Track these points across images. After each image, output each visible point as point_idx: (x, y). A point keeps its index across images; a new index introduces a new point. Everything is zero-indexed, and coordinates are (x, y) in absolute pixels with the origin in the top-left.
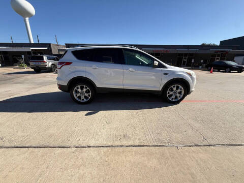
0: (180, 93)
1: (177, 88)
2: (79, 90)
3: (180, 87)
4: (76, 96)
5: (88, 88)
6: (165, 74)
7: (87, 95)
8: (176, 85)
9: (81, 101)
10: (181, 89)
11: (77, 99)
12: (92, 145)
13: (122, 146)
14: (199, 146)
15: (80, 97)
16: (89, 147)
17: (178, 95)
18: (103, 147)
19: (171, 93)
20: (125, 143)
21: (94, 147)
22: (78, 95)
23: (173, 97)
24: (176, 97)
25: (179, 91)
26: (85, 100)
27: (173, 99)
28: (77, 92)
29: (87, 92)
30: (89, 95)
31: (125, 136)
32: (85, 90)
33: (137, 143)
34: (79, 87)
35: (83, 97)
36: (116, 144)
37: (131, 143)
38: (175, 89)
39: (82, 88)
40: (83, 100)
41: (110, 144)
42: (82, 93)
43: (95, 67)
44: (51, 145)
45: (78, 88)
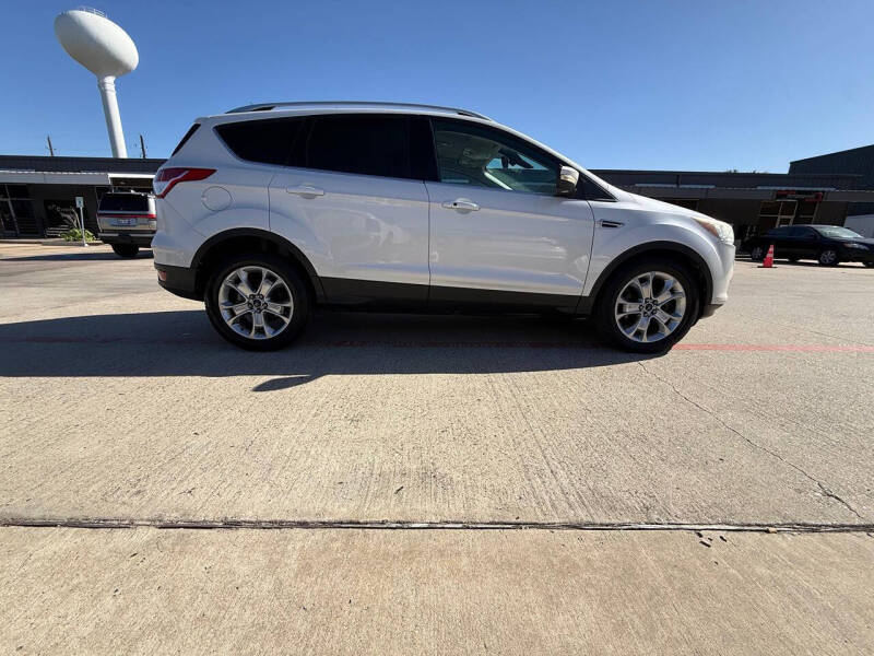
0: (670, 307)
1: (658, 286)
2: (245, 290)
3: (669, 279)
4: (232, 313)
5: (280, 281)
6: (607, 225)
7: (276, 309)
8: (650, 275)
9: (252, 335)
10: (673, 291)
11: (236, 329)
12: (249, 516)
13: (403, 525)
14: (815, 529)
15: (245, 322)
16: (231, 525)
17: (662, 317)
18: (303, 525)
19: (631, 308)
20: (425, 508)
21: (256, 525)
22: (240, 310)
23: (643, 325)
24: (654, 327)
25: (664, 298)
26: (269, 333)
27: (639, 334)
28: (234, 297)
29: (278, 295)
30: (286, 311)
31: (429, 477)
32: (265, 289)
33: (483, 510)
34: (243, 274)
35: (259, 320)
36: (377, 512)
37: (455, 509)
38: (647, 291)
39: (254, 281)
40: (260, 331)
41: (343, 512)
42: (256, 302)
43: (312, 191)
45: (237, 281)
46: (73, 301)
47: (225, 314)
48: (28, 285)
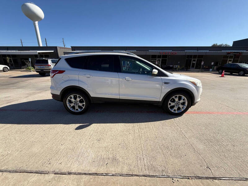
0: (183, 104)
1: (180, 98)
2: (73, 100)
3: (183, 97)
4: (70, 106)
5: (82, 98)
6: (166, 83)
7: (81, 104)
8: (178, 96)
9: (75, 111)
10: (184, 100)
11: (71, 109)
12: (73, 171)
13: (107, 175)
15: (74, 107)
16: (70, 173)
17: (181, 106)
18: (85, 174)
19: (172, 104)
20: (112, 170)
21: (75, 174)
22: (72, 105)
23: (176, 108)
24: (179, 109)
25: (182, 101)
26: (79, 110)
27: (175, 110)
28: (70, 102)
29: (81, 101)
30: (83, 105)
31: (114, 159)
32: (78, 99)
33: (125, 171)
34: (72, 96)
35: (77, 107)
36: (102, 170)
37: (119, 170)
38: (177, 100)
39: (75, 98)
40: (77, 110)
41: (93, 171)
42: (76, 103)
43: (89, 76)
44: (29, 169)
45: (71, 98)
46: (30, 95)
47: (68, 106)
48: (19, 88)
